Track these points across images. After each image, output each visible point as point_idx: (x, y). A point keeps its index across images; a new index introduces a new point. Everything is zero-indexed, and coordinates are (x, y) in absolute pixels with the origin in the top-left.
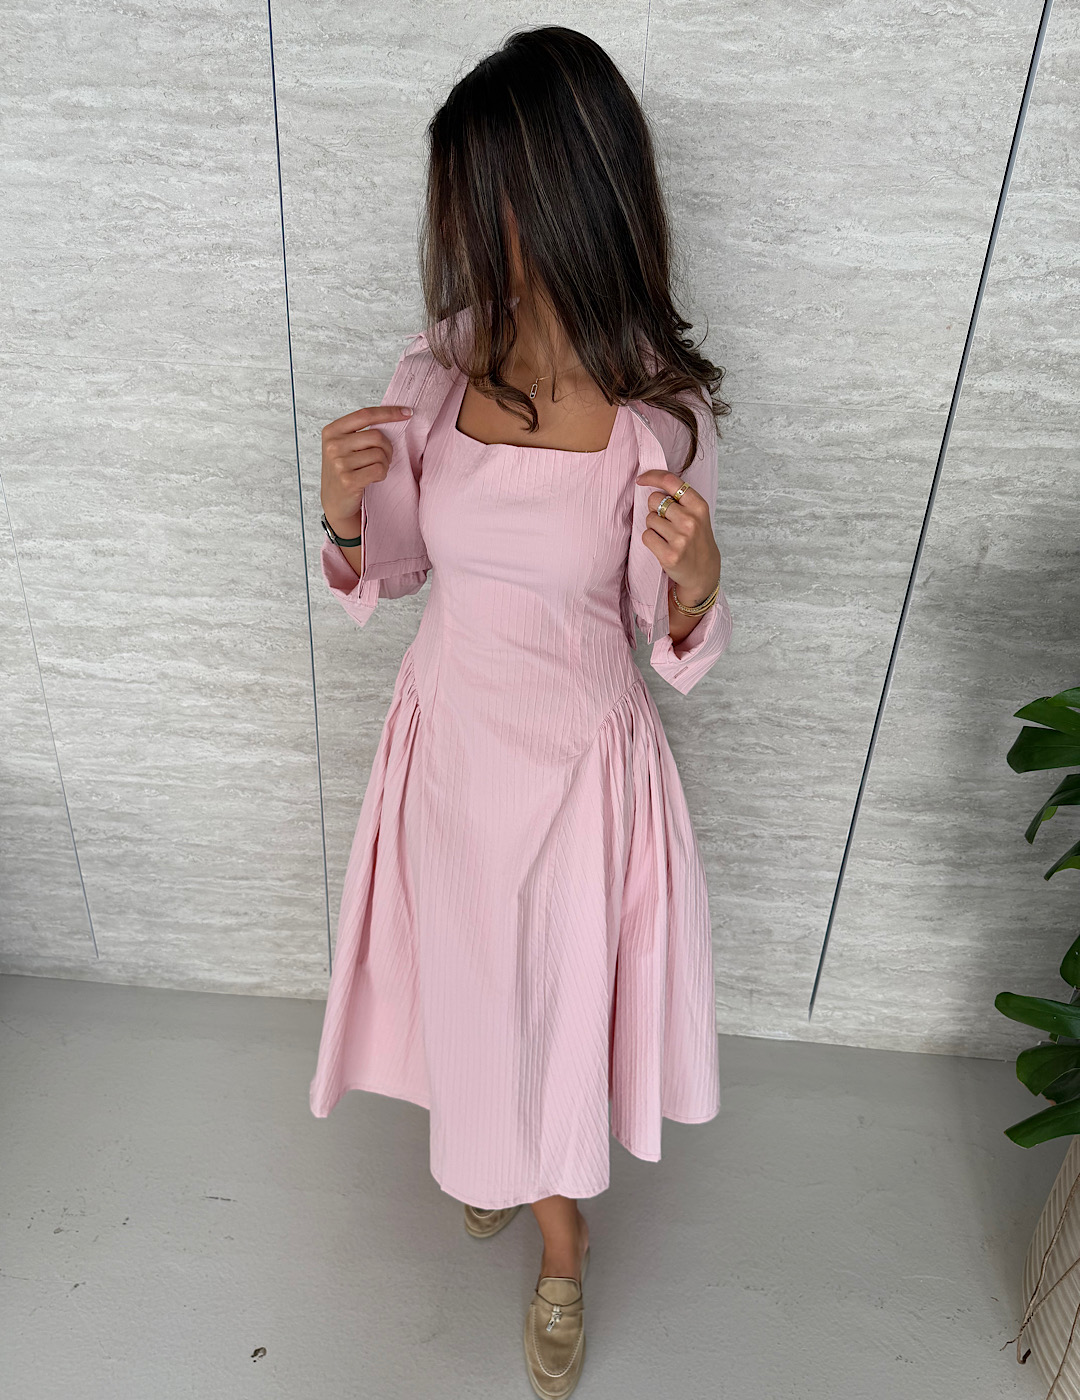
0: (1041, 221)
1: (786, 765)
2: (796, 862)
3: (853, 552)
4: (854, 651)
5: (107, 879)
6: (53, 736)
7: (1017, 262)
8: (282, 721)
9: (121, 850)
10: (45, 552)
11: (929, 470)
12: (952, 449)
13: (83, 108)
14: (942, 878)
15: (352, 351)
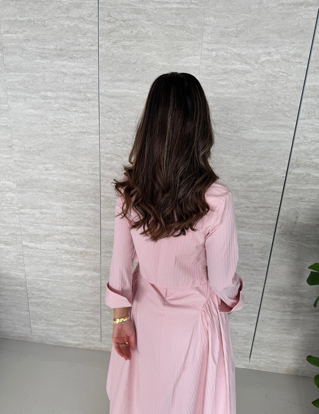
0: (309, 128)
3: (258, 217)
4: (260, 246)
5: (36, 309)
6: (24, 266)
7: (302, 139)
8: (91, 263)
9: (41, 301)
10: (27, 213)
11: (280, 195)
12: (286, 189)
13: (48, 97)
14: (289, 317)
15: (117, 160)
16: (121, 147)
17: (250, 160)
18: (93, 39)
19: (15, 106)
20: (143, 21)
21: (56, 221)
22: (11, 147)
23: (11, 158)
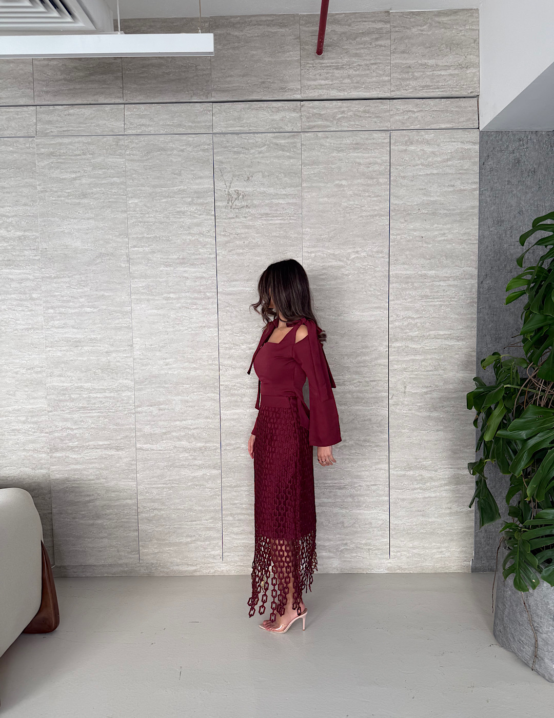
0: (399, 307)
1: (365, 459)
2: (375, 494)
3: (371, 391)
6: (137, 473)
8: (210, 459)
9: (154, 514)
10: (144, 411)
11: (386, 367)
12: (391, 362)
13: (170, 298)
16: (239, 336)
17: (355, 338)
18: (211, 250)
19: (138, 308)
20: (253, 234)
21: (175, 417)
22: (132, 346)
23: (130, 357)
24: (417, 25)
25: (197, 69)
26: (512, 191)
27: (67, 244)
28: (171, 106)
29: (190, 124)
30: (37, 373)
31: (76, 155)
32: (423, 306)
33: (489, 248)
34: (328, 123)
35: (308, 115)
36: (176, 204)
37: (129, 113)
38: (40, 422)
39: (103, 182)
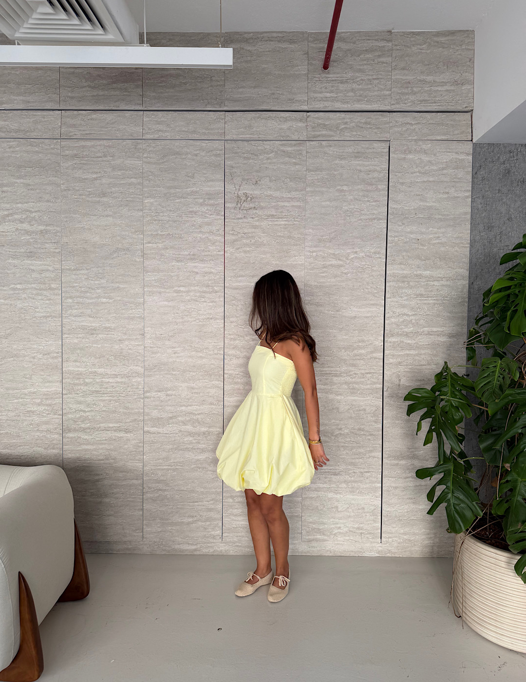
0: (395, 305)
1: (360, 447)
2: (367, 481)
3: (367, 383)
4: (372, 410)
6: (144, 454)
7: (392, 313)
9: (158, 495)
10: (152, 396)
11: (382, 361)
12: (386, 356)
13: (181, 291)
15: (239, 341)
16: (243, 329)
17: (352, 333)
18: (220, 247)
19: (151, 299)
20: (259, 234)
21: (181, 402)
22: (143, 335)
23: (141, 345)
24: (417, 44)
25: (211, 80)
26: (502, 199)
27: (87, 239)
28: (186, 114)
29: (204, 131)
30: (53, 358)
31: (98, 157)
32: (417, 304)
33: (480, 251)
34: (331, 133)
35: (313, 125)
36: (189, 204)
37: (148, 119)
38: (54, 404)
39: (122, 182)
